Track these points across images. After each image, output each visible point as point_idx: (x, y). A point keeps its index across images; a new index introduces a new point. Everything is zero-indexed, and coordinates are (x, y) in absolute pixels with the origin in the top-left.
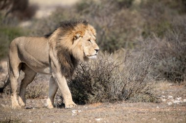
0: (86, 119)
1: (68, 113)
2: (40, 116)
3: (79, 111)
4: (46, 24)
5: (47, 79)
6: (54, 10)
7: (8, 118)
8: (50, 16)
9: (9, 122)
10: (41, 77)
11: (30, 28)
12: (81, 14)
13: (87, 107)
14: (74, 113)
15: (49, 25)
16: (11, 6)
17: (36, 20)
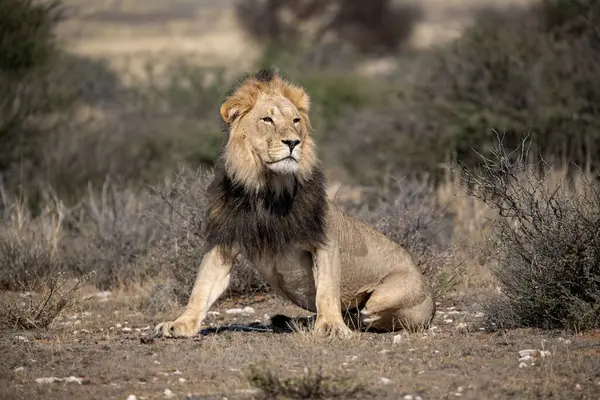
0: (565, 379)
1: (507, 360)
2: (415, 366)
3: (543, 353)
4: (443, 69)
5: (440, 245)
6: (470, 22)
7: (315, 370)
8: (456, 41)
9: (318, 381)
10: (422, 240)
11: (391, 78)
12: (558, 37)
13: (568, 341)
14: (528, 357)
15: (452, 69)
16: (333, 9)
17: (413, 54)
